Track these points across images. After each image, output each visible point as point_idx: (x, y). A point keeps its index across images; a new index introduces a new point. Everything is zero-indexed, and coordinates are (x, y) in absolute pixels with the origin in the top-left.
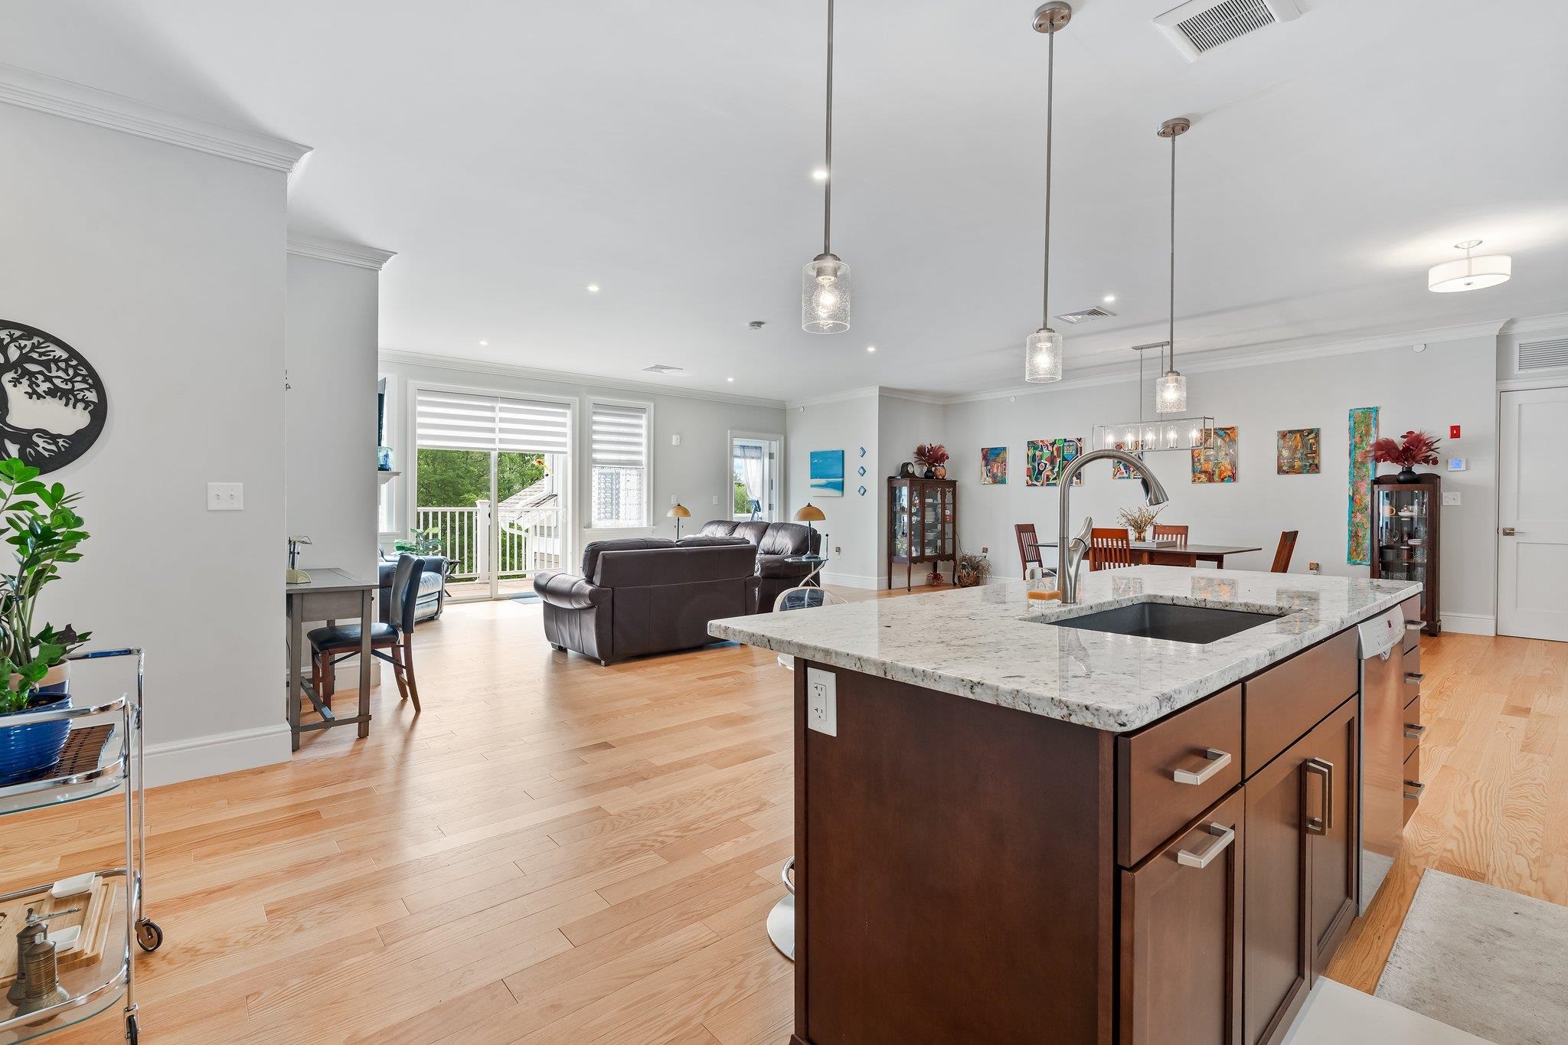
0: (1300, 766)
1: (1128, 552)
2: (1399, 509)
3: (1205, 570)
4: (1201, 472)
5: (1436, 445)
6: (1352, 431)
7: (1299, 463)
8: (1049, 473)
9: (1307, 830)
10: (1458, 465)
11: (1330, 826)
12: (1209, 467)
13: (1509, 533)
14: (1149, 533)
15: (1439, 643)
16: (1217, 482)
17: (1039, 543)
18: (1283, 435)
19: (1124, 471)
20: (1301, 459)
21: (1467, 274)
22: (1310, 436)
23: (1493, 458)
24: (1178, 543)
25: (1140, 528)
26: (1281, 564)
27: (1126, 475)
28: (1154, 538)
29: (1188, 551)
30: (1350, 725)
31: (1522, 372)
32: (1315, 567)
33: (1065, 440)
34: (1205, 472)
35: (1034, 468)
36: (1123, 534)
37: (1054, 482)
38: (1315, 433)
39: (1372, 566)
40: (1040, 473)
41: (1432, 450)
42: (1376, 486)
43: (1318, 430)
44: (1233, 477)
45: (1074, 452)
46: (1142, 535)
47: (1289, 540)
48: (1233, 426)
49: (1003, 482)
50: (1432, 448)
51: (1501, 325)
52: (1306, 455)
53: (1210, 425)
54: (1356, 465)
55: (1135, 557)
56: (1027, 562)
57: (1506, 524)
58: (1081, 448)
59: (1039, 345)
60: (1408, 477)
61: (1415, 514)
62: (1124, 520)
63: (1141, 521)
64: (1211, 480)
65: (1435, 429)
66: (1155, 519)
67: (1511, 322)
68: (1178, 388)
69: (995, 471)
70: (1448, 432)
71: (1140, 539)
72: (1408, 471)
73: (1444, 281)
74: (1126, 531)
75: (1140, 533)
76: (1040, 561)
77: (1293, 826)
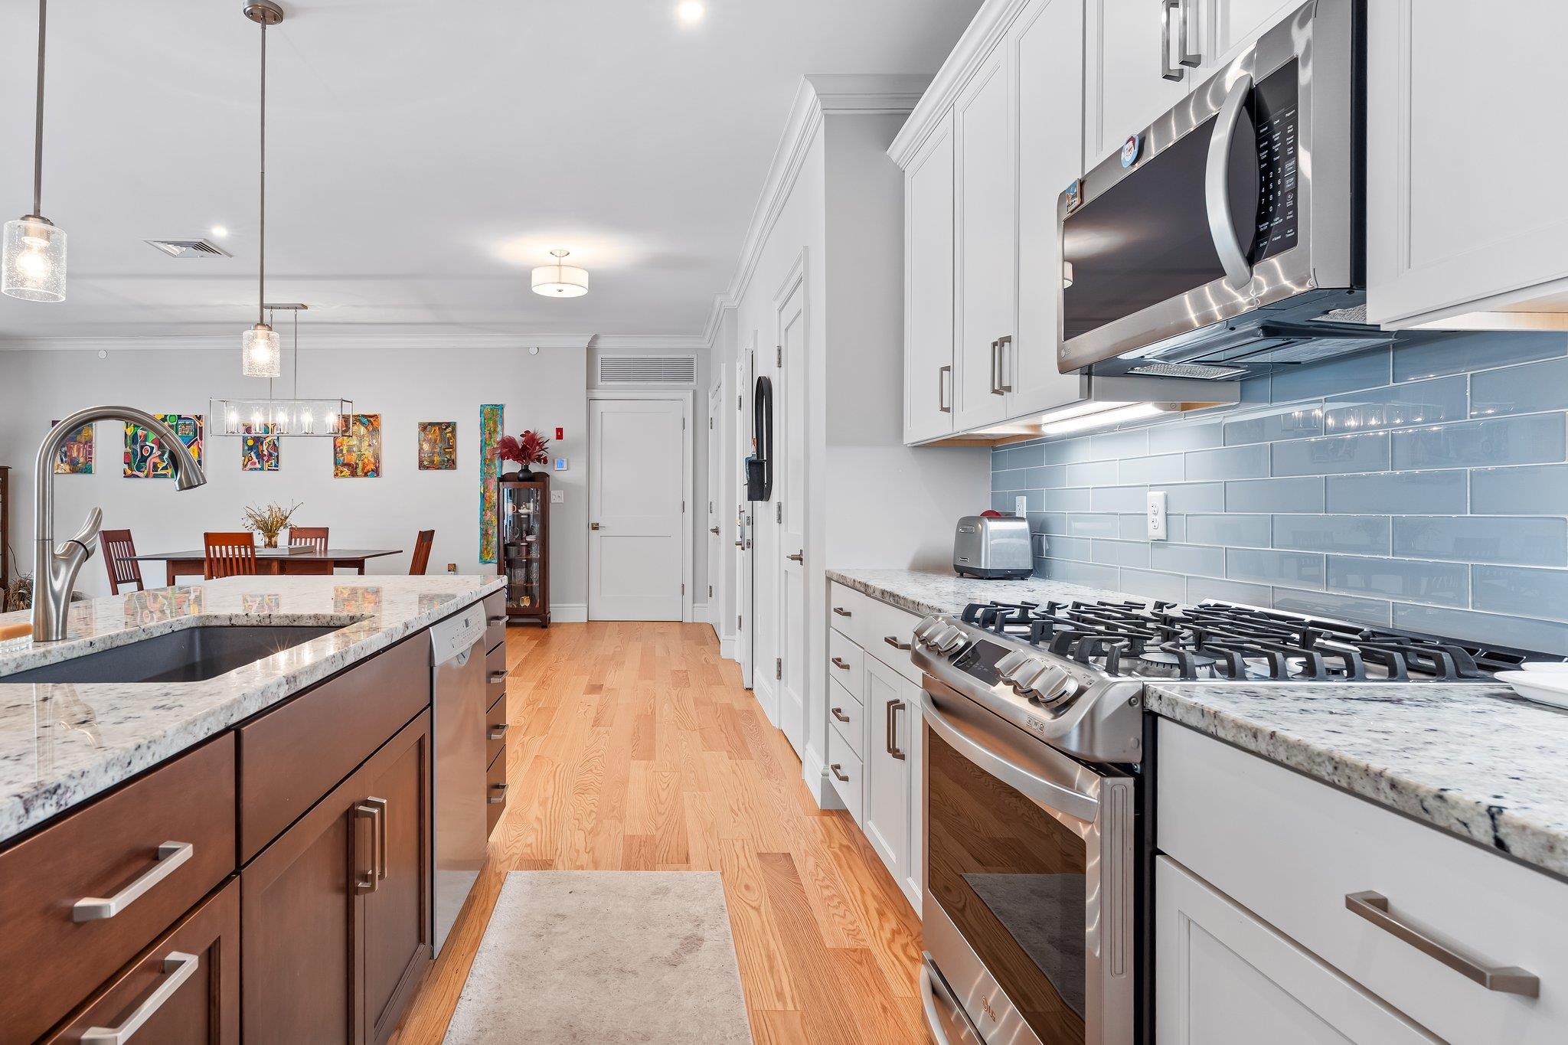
0: (347, 812)
1: (253, 560)
2: (518, 508)
3: (345, 578)
4: (344, 465)
5: (546, 445)
6: (483, 426)
7: (439, 459)
8: (157, 460)
9: (356, 891)
10: (561, 465)
11: (382, 876)
12: (353, 459)
13: (596, 527)
14: (282, 537)
15: (548, 634)
16: (361, 476)
17: (138, 554)
18: (424, 427)
19: (257, 461)
20: (439, 454)
21: (558, 281)
22: (448, 430)
23: (585, 459)
24: (318, 548)
25: (270, 530)
26: (419, 566)
27: (258, 466)
28: (290, 543)
29: (329, 557)
30: (420, 743)
31: (604, 383)
32: (453, 568)
33: (179, 417)
34: (348, 465)
35: (135, 453)
36: (246, 539)
37: (164, 472)
38: (451, 426)
39: (499, 564)
40: (144, 459)
41: (543, 450)
42: (501, 483)
43: (455, 423)
44: (376, 472)
45: (191, 434)
46: (274, 539)
47: (426, 539)
48: (376, 413)
49: (87, 470)
50: (544, 447)
51: (589, 339)
52: (444, 450)
53: (348, 410)
54: (486, 462)
55: (263, 566)
56: (121, 582)
57: (594, 520)
58: (201, 428)
59: (26, 240)
60: (527, 475)
61: (531, 511)
62: (251, 521)
63: (272, 523)
64: (354, 474)
65: (546, 432)
66: (288, 520)
67: (595, 338)
68: (271, 346)
69: (75, 454)
70: (554, 434)
71: (270, 545)
72: (525, 470)
73: (544, 286)
74: (250, 536)
75: (270, 538)
76: (139, 581)
77: (338, 890)
